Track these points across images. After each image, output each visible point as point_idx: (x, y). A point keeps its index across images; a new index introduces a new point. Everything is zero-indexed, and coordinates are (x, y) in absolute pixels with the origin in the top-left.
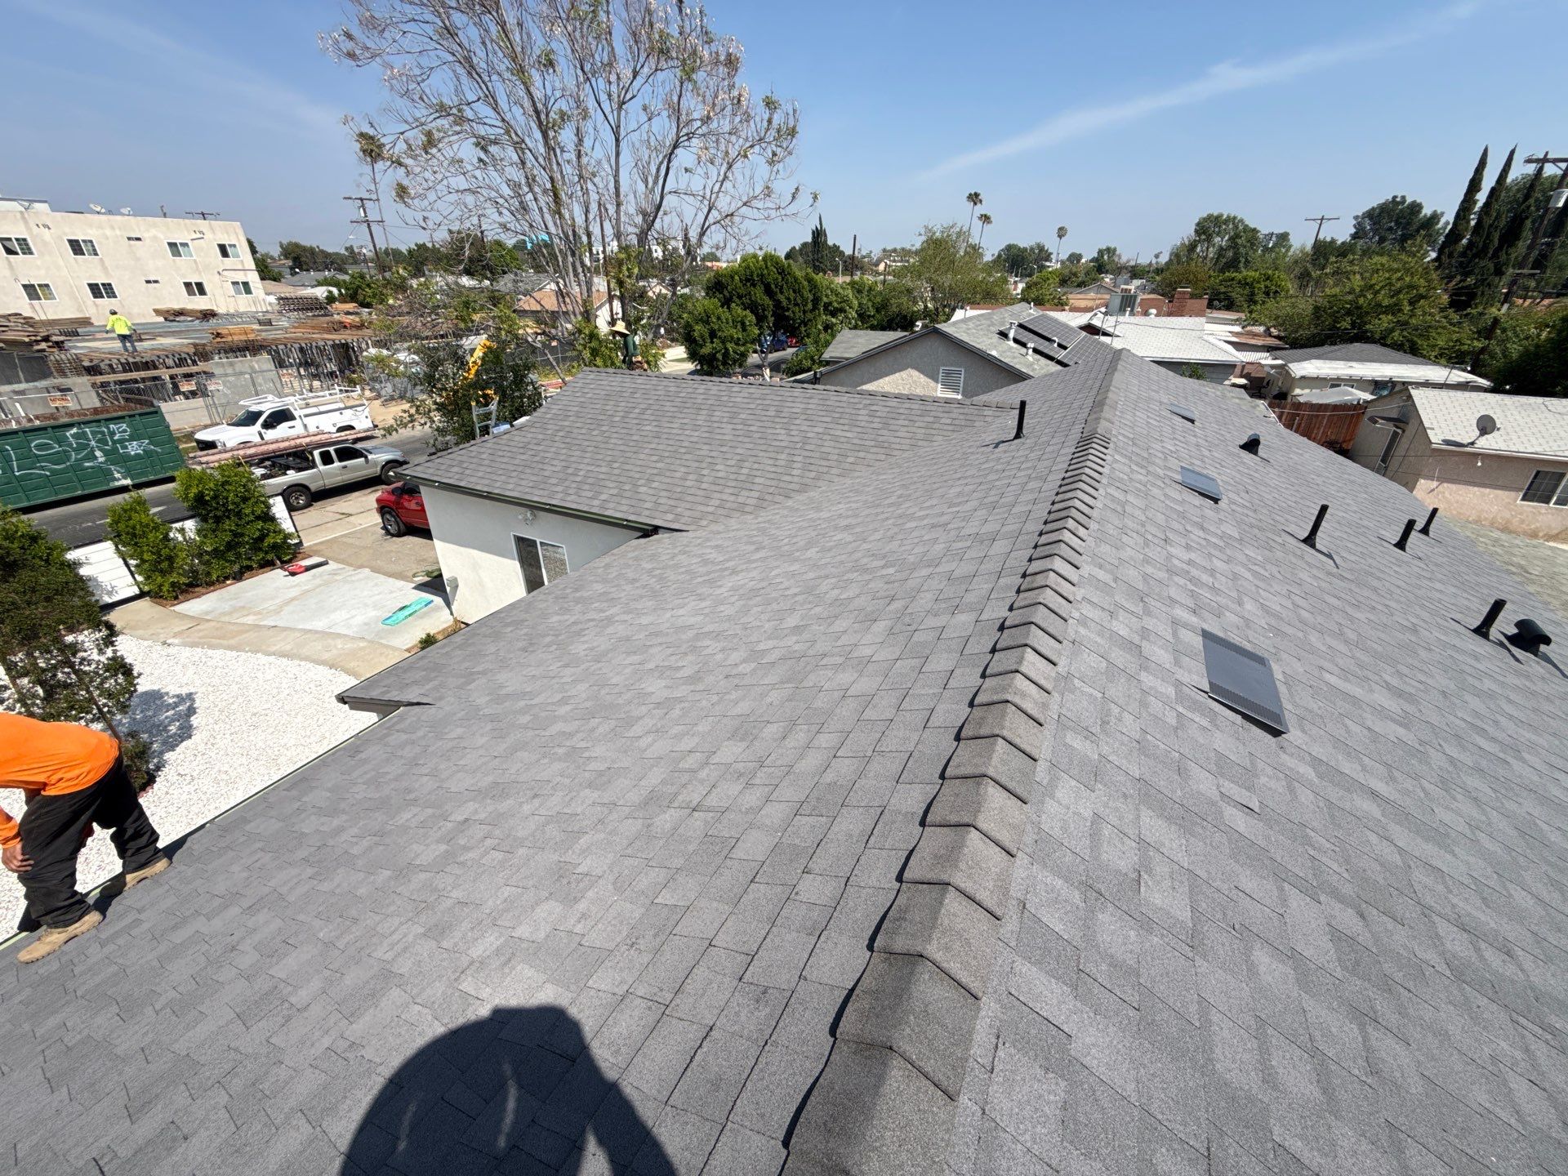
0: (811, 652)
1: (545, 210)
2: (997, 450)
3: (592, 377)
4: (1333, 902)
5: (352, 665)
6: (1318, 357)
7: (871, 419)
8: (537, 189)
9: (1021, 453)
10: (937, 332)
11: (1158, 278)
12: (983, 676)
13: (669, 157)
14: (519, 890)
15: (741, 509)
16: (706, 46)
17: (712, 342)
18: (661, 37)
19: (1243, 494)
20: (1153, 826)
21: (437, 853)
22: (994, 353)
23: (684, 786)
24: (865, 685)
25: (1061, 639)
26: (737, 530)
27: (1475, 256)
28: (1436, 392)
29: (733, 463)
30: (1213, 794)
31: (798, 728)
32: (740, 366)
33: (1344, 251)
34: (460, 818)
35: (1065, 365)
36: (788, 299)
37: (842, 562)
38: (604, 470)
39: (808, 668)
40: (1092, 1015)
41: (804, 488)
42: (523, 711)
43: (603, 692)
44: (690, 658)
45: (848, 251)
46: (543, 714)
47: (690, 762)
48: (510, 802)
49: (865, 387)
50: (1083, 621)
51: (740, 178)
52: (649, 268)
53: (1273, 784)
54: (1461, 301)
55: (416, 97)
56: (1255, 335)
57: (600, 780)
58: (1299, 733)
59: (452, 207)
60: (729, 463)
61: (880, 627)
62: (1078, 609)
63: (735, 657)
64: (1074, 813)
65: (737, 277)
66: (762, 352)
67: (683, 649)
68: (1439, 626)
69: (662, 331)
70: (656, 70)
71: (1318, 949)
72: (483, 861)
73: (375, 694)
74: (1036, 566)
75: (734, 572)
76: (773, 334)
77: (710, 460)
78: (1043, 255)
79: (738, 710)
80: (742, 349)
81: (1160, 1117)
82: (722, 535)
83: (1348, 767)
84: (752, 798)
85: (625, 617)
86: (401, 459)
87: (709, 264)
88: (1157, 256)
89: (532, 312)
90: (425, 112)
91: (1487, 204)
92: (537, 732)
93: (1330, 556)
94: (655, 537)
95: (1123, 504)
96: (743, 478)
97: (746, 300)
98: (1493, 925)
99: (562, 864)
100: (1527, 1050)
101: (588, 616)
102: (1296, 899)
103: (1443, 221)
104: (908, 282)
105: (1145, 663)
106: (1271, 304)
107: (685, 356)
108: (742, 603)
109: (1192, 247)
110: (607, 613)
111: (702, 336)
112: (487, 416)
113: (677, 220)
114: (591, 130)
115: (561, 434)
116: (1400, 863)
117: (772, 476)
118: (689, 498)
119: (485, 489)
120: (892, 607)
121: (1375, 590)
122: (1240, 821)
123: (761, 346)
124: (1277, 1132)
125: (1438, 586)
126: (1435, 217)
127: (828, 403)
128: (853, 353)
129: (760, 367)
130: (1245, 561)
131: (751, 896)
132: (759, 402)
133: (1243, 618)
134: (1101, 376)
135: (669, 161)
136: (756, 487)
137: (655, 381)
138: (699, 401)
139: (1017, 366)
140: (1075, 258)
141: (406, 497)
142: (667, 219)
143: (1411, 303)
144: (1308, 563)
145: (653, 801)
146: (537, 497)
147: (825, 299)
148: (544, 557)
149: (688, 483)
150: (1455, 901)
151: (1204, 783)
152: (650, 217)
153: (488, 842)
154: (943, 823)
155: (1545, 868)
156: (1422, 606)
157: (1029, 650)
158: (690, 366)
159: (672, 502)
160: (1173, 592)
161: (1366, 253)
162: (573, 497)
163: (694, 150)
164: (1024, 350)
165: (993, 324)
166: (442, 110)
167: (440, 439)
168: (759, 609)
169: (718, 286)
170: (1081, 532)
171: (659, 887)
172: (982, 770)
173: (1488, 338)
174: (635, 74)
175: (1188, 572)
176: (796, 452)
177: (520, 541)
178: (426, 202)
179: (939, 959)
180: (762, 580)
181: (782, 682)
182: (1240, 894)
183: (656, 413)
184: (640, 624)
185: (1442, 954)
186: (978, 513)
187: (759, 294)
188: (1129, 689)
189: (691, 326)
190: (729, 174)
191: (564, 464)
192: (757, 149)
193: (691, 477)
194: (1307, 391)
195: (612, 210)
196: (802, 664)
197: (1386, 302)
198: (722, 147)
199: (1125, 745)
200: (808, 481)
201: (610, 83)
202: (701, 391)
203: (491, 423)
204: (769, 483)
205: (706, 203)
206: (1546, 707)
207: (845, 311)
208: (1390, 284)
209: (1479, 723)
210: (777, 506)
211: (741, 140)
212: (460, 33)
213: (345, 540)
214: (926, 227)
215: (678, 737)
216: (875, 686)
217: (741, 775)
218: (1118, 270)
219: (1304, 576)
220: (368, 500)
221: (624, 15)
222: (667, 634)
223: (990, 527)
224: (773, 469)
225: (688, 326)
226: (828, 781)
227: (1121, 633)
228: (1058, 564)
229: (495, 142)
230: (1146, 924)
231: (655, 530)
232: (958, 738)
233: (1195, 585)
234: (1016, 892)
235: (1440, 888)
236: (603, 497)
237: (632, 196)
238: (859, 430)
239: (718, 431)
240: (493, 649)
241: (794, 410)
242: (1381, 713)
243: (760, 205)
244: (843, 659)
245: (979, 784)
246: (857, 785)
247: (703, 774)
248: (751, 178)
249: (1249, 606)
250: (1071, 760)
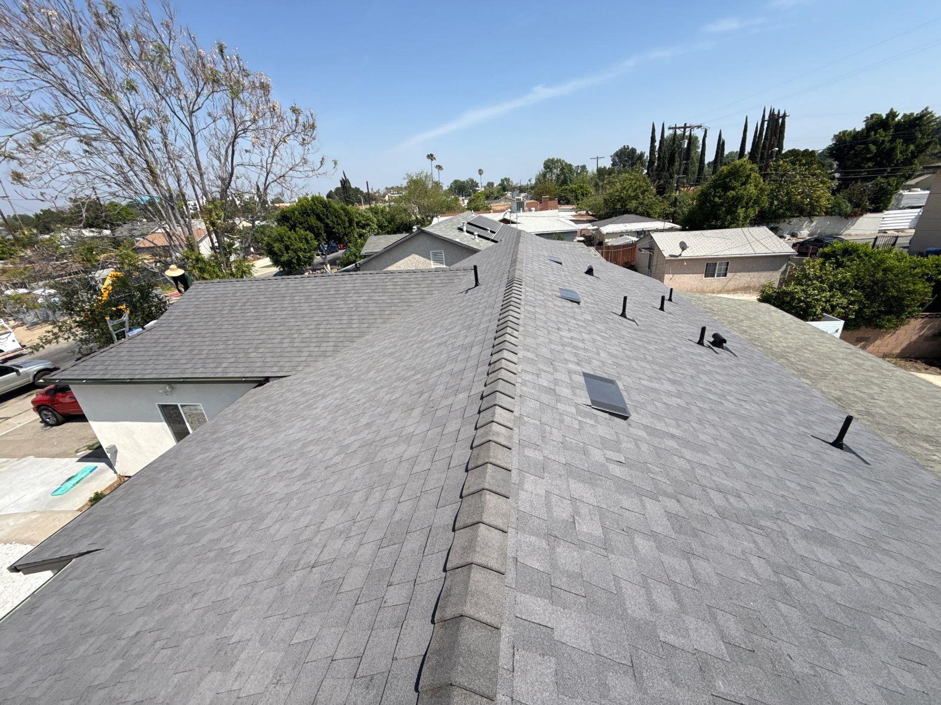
0: (378, 438)
1: (145, 181)
2: (468, 294)
3: (202, 287)
4: (665, 499)
5: (26, 535)
6: (611, 223)
7: (394, 287)
8: (136, 168)
9: (479, 294)
10: (423, 232)
11: (532, 192)
12: (476, 429)
13: (233, 144)
14: (186, 674)
15: (324, 355)
16: (245, 78)
17: (288, 253)
18: (212, 72)
19: (591, 297)
20: (578, 488)
21: (114, 669)
22: (457, 240)
23: (304, 552)
24: (412, 451)
25: (513, 396)
26: (323, 368)
27: (661, 171)
28: (661, 233)
29: (313, 327)
30: (602, 460)
31: (375, 490)
32: (310, 265)
33: (610, 172)
34: (133, 633)
35: (496, 242)
36: (333, 221)
37: (390, 377)
38: (221, 347)
39: (377, 449)
40: (562, 610)
41: (362, 334)
42: (178, 534)
43: (240, 502)
44: (300, 461)
45: (365, 191)
46: (196, 530)
47: (307, 534)
48: (174, 607)
49: (390, 268)
50: (524, 383)
51: (284, 154)
52: (232, 211)
53: (629, 445)
54: (661, 191)
55: (21, 111)
56: (582, 215)
57: (245, 566)
58: (635, 415)
59: (66, 185)
60: (310, 327)
61: (417, 412)
62: (519, 377)
63: (330, 453)
64: (536, 495)
65: (296, 212)
66: (323, 254)
67: (294, 457)
68: (684, 344)
69: (252, 250)
70: (213, 92)
71: (662, 527)
72: (155, 661)
73: (46, 556)
74: (495, 357)
75: (324, 396)
76: (328, 243)
77: (297, 328)
78: (473, 184)
79: (336, 489)
80: (309, 254)
81: (606, 655)
82: (313, 374)
83: (660, 426)
84: (350, 546)
85: (252, 444)
86: (52, 367)
87: (277, 205)
88: (530, 181)
89: (148, 248)
90: (30, 121)
91: (660, 148)
92: (191, 546)
93: (633, 321)
94: (268, 384)
95: (534, 313)
96: (321, 335)
97: (305, 225)
98: (731, 485)
99: (219, 641)
100: (755, 542)
101: (224, 450)
102: (649, 502)
103: (645, 156)
104: (403, 205)
105: (558, 398)
106: (585, 199)
107: (271, 263)
108: (331, 416)
109: (544, 175)
110: (239, 444)
111: (280, 250)
112: (123, 324)
113: (246, 182)
114: (172, 129)
115: (184, 328)
116: (689, 468)
117: (340, 330)
118: (287, 354)
119: (127, 377)
120: (422, 398)
121: (655, 333)
122: (616, 470)
123: (321, 251)
124: (662, 635)
125: (680, 325)
126: (642, 154)
127: (366, 281)
128: (379, 249)
129: (322, 264)
130: (597, 331)
131: (356, 615)
132: (323, 287)
133: (601, 361)
134: (513, 246)
135: (233, 146)
136: (331, 339)
137: (249, 284)
138: (283, 292)
139: (471, 246)
140: (490, 185)
141: (60, 394)
142: (239, 182)
143: (642, 194)
144: (625, 326)
145: (284, 570)
146: (172, 374)
147: (356, 219)
148: (185, 414)
149: (284, 345)
150: (715, 478)
151: (597, 455)
152: (226, 183)
153: (158, 645)
154: (465, 526)
155: (745, 449)
156: (676, 337)
157: (497, 407)
158: (275, 270)
159: (275, 359)
160: (566, 356)
161: (619, 172)
162: (201, 370)
163: (250, 139)
164: (473, 237)
165: (454, 224)
166: (47, 119)
167: (84, 347)
168: (343, 418)
169: (285, 218)
170: (515, 333)
171: (293, 632)
172: (481, 487)
173: (675, 206)
174: (198, 94)
175: (572, 343)
176: (353, 313)
177: (163, 407)
178: (42, 182)
179: (472, 614)
180: (343, 398)
181: (362, 463)
182: (624, 510)
183: (254, 304)
184: (263, 447)
185: (714, 508)
186: (462, 332)
187: (313, 220)
188: (553, 415)
189: (271, 245)
190: (277, 153)
191: (190, 348)
192: (292, 137)
193: (286, 341)
194: (610, 240)
195: (197, 178)
196: (373, 447)
197: (632, 194)
198: (269, 136)
199: (556, 447)
200: (364, 330)
201: (180, 100)
202: (284, 285)
203: (126, 329)
204: (339, 335)
205: (265, 170)
206: (731, 372)
207: (370, 225)
208: (632, 186)
209: (707, 387)
210: (347, 348)
211: (280, 133)
212: (52, 68)
213: (8, 438)
214: (407, 174)
215: (297, 519)
216: (418, 450)
217: (342, 532)
218: (513, 189)
219: (624, 333)
220: (26, 402)
221: (182, 58)
222: (283, 449)
223: (469, 340)
224: (341, 326)
225: (268, 245)
226: (397, 519)
227: (544, 384)
228: (505, 354)
229: (95, 139)
230: (581, 545)
231: (267, 379)
232: (467, 470)
233: (575, 349)
234: (510, 554)
235: (708, 474)
236: (224, 365)
237: (210, 169)
238: (389, 294)
239: (299, 309)
240: (151, 493)
241: (346, 289)
242: (669, 394)
243: (301, 169)
244: (397, 438)
245: (481, 495)
246: (414, 517)
247: (316, 540)
248: (292, 154)
249: (603, 354)
250: (529, 464)
